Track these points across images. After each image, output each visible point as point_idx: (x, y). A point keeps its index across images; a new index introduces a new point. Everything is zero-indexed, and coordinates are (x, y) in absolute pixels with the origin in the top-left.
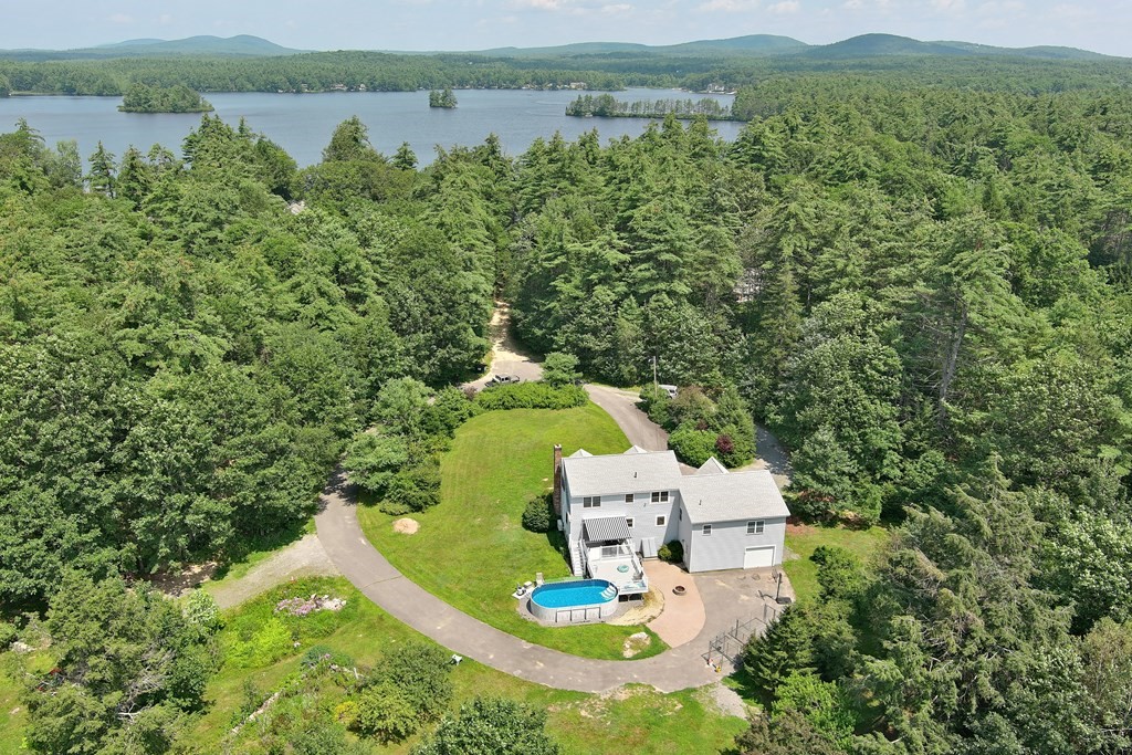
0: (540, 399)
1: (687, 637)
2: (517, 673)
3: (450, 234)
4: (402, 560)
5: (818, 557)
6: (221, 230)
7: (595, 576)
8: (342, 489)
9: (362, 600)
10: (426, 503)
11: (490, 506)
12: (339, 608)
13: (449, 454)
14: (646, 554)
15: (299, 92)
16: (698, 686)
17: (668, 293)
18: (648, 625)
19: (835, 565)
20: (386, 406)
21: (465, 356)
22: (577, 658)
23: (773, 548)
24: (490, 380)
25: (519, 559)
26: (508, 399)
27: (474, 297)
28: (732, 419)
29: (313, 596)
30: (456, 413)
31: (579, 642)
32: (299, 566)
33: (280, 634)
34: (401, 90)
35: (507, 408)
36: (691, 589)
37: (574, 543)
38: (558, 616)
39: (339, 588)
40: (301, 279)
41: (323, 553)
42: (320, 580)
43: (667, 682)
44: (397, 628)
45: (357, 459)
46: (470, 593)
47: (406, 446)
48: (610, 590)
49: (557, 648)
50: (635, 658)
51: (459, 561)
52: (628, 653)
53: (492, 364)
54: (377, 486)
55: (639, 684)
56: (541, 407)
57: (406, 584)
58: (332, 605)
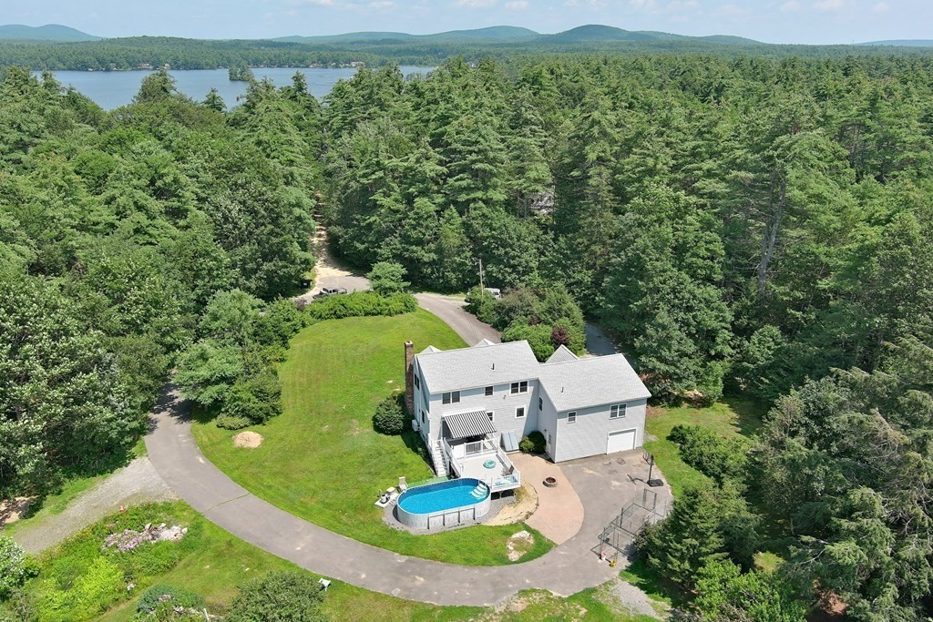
0: (371, 307)
1: (571, 532)
2: (396, 592)
3: (268, 151)
4: (247, 477)
5: (677, 436)
6: (26, 153)
7: (463, 475)
8: (173, 407)
9: (205, 526)
10: (267, 414)
11: (337, 412)
12: (180, 537)
13: (285, 365)
14: (508, 447)
15: (108, 70)
16: (597, 585)
17: (484, 201)
18: (526, 522)
19: (698, 443)
20: (215, 318)
21: (292, 270)
22: (460, 567)
23: (634, 430)
24: (318, 293)
25: (376, 465)
26: (338, 310)
27: (297, 211)
28: (563, 313)
29: (147, 526)
30: (288, 324)
31: (458, 549)
32: (129, 494)
33: (110, 575)
34: (203, 69)
35: (339, 317)
36: (561, 479)
37: (434, 442)
38: (430, 521)
39: (178, 513)
40: (117, 193)
41: (156, 477)
42: (155, 506)
43: (562, 585)
44: (250, 553)
45: (189, 373)
46: (328, 506)
47: (241, 357)
48: (480, 490)
49: (435, 558)
50: (522, 560)
51: (311, 472)
52: (514, 556)
53: (317, 279)
54: (210, 401)
55: (534, 590)
56: (373, 314)
57: (254, 502)
58: (170, 534)
